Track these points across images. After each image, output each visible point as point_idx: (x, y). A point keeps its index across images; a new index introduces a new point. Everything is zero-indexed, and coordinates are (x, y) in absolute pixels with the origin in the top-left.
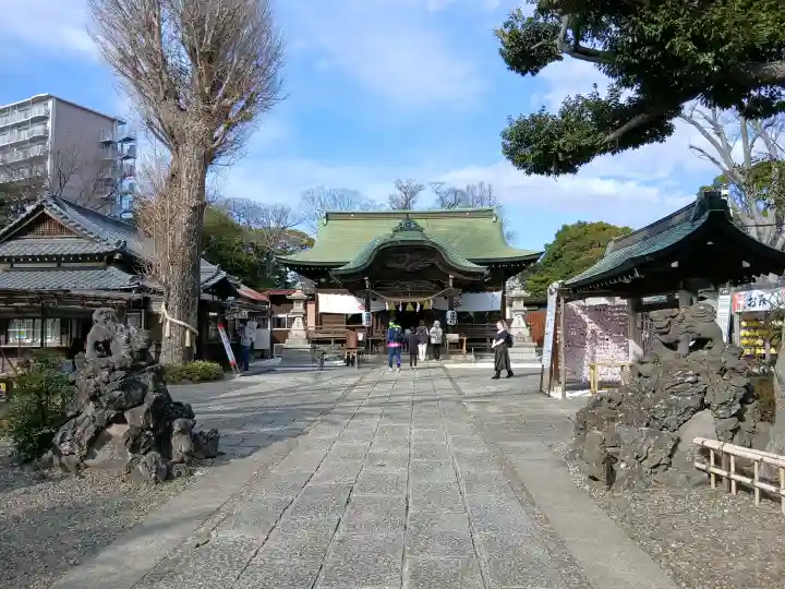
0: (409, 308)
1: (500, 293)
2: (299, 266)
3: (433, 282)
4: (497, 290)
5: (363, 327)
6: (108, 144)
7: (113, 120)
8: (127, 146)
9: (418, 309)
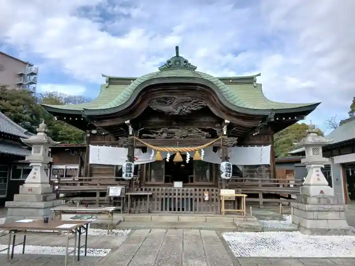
0: (178, 158)
1: (269, 148)
2: (68, 116)
3: (204, 130)
4: (266, 145)
5: (123, 180)
6: (21, 75)
7: (26, 64)
8: (32, 77)
9: (188, 160)
